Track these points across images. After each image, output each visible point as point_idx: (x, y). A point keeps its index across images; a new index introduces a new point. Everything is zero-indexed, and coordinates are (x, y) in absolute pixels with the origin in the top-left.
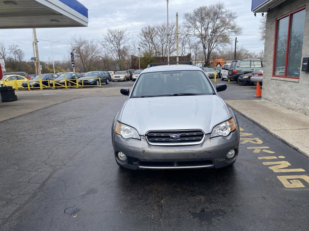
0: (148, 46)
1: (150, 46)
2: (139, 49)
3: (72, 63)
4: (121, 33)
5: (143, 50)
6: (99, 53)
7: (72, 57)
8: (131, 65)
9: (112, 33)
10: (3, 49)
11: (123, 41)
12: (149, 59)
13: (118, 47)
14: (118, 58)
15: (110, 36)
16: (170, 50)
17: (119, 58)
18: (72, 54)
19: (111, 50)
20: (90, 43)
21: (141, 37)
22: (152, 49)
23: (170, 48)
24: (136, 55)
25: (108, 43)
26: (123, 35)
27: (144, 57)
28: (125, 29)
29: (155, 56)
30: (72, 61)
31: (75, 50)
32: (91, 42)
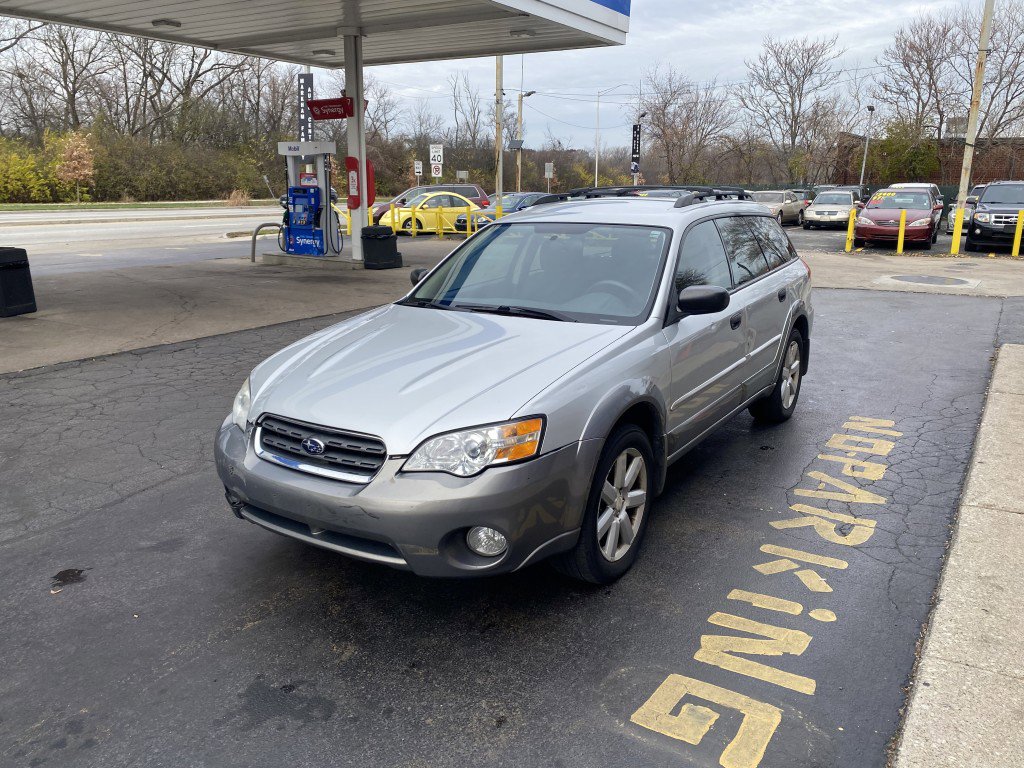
0: (914, 95)
1: (919, 98)
2: (871, 109)
3: (634, 160)
4: (812, 53)
5: (889, 114)
6: (727, 126)
7: (635, 138)
8: (831, 169)
9: (777, 54)
10: (477, 112)
11: (816, 80)
12: (906, 147)
13: (792, 105)
14: (788, 141)
15: (772, 62)
16: (1004, 113)
17: (793, 143)
18: (635, 128)
19: (766, 113)
20: (702, 93)
21: (887, 63)
22: (927, 108)
23: (1008, 104)
24: (858, 131)
25: (758, 90)
26: (820, 59)
27: (888, 140)
28: (828, 40)
29: (936, 136)
30: (634, 152)
31: (648, 117)
32: (707, 90)
